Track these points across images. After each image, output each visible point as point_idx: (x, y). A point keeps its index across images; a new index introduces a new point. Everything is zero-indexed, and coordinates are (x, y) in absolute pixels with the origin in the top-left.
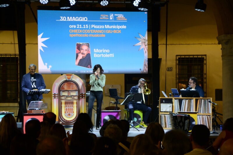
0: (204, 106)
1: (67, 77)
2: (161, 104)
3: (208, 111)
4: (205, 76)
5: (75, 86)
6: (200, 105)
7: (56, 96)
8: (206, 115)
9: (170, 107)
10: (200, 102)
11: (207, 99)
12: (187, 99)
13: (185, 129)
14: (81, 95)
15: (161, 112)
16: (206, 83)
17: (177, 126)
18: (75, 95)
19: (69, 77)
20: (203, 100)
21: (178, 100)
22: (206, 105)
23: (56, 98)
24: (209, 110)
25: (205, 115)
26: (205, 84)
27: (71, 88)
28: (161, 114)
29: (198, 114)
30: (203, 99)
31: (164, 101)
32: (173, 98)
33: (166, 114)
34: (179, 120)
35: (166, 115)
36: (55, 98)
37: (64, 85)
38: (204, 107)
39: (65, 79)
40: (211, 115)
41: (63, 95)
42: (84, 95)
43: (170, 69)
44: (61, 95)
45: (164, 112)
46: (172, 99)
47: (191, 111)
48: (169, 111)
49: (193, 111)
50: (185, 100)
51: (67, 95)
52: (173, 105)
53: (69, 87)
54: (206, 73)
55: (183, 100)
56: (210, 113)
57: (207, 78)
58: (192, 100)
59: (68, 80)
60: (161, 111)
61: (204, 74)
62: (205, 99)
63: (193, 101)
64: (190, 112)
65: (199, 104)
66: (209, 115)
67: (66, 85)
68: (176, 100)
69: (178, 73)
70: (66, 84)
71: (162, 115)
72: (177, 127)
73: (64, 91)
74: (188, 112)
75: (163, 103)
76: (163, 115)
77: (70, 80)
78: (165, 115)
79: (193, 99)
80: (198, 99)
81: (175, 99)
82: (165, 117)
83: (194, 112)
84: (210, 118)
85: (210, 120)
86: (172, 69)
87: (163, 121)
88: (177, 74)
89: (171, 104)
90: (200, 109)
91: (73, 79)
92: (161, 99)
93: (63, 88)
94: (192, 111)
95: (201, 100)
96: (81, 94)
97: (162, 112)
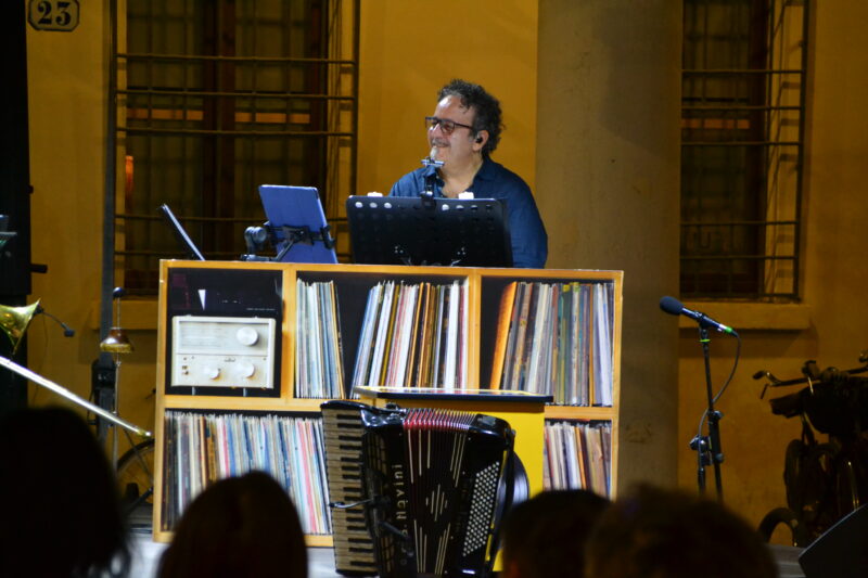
0: (557, 345)
2: (177, 320)
3: (590, 381)
4: (346, 87)
6: (522, 329)
8: (573, 422)
9: (258, 343)
10: (526, 306)
11: (582, 281)
12: (411, 280)
13: (469, 546)
15: (172, 390)
16: (354, 145)
17: (401, 516)
20: (545, 292)
21: (329, 286)
22: (570, 327)
24: (599, 382)
25: (561, 421)
26: (345, 153)
28: (173, 410)
29: (550, 411)
30: (549, 281)
31: (202, 293)
32: (289, 270)
33: (219, 413)
34: (420, 461)
35: (219, 423)
38: (552, 354)
40: (613, 415)
43: (56, 13)
45: (203, 391)
46: (278, 275)
47: (440, 383)
48: (245, 383)
49: (458, 383)
50: (391, 287)
52: (285, 328)
54: (356, 62)
55: (378, 288)
56: (606, 401)
57: (361, 101)
58: (454, 288)
60: (178, 380)
61: (332, 68)
62: (567, 281)
63: (465, 296)
64: (435, 390)
65: (514, 326)
66: (593, 423)
68: (313, 290)
69: (122, 48)
71: (179, 418)
72: (399, 524)
74: (420, 389)
75: (196, 310)
76: (192, 420)
78: (211, 418)
79: (461, 281)
80: (509, 280)
81: (307, 278)
82: (208, 433)
83: (464, 391)
84: (604, 441)
85: (605, 459)
86: (71, 10)
87: (187, 473)
88: (115, 54)
89: (271, 322)
90: (523, 368)
92: (172, 272)
94: (449, 388)
95: (528, 287)
97: (185, 391)
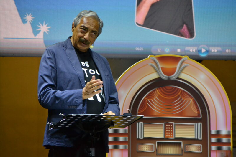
1: (160, 65)
5: (190, 101)
7: (121, 139)
14: (214, 140)
18: (193, 137)
19: (168, 66)
23: (121, 146)
27: (177, 110)
36: (116, 147)
37: (149, 96)
39: (154, 76)
41: (146, 136)
42: (224, 140)
44: (139, 136)
51: (162, 136)
53: (169, 105)
59: (164, 77)
67: (159, 97)
70: (157, 92)
73: (149, 122)
77: (173, 77)
91: (183, 76)
93: (148, 111)
96: (214, 136)
